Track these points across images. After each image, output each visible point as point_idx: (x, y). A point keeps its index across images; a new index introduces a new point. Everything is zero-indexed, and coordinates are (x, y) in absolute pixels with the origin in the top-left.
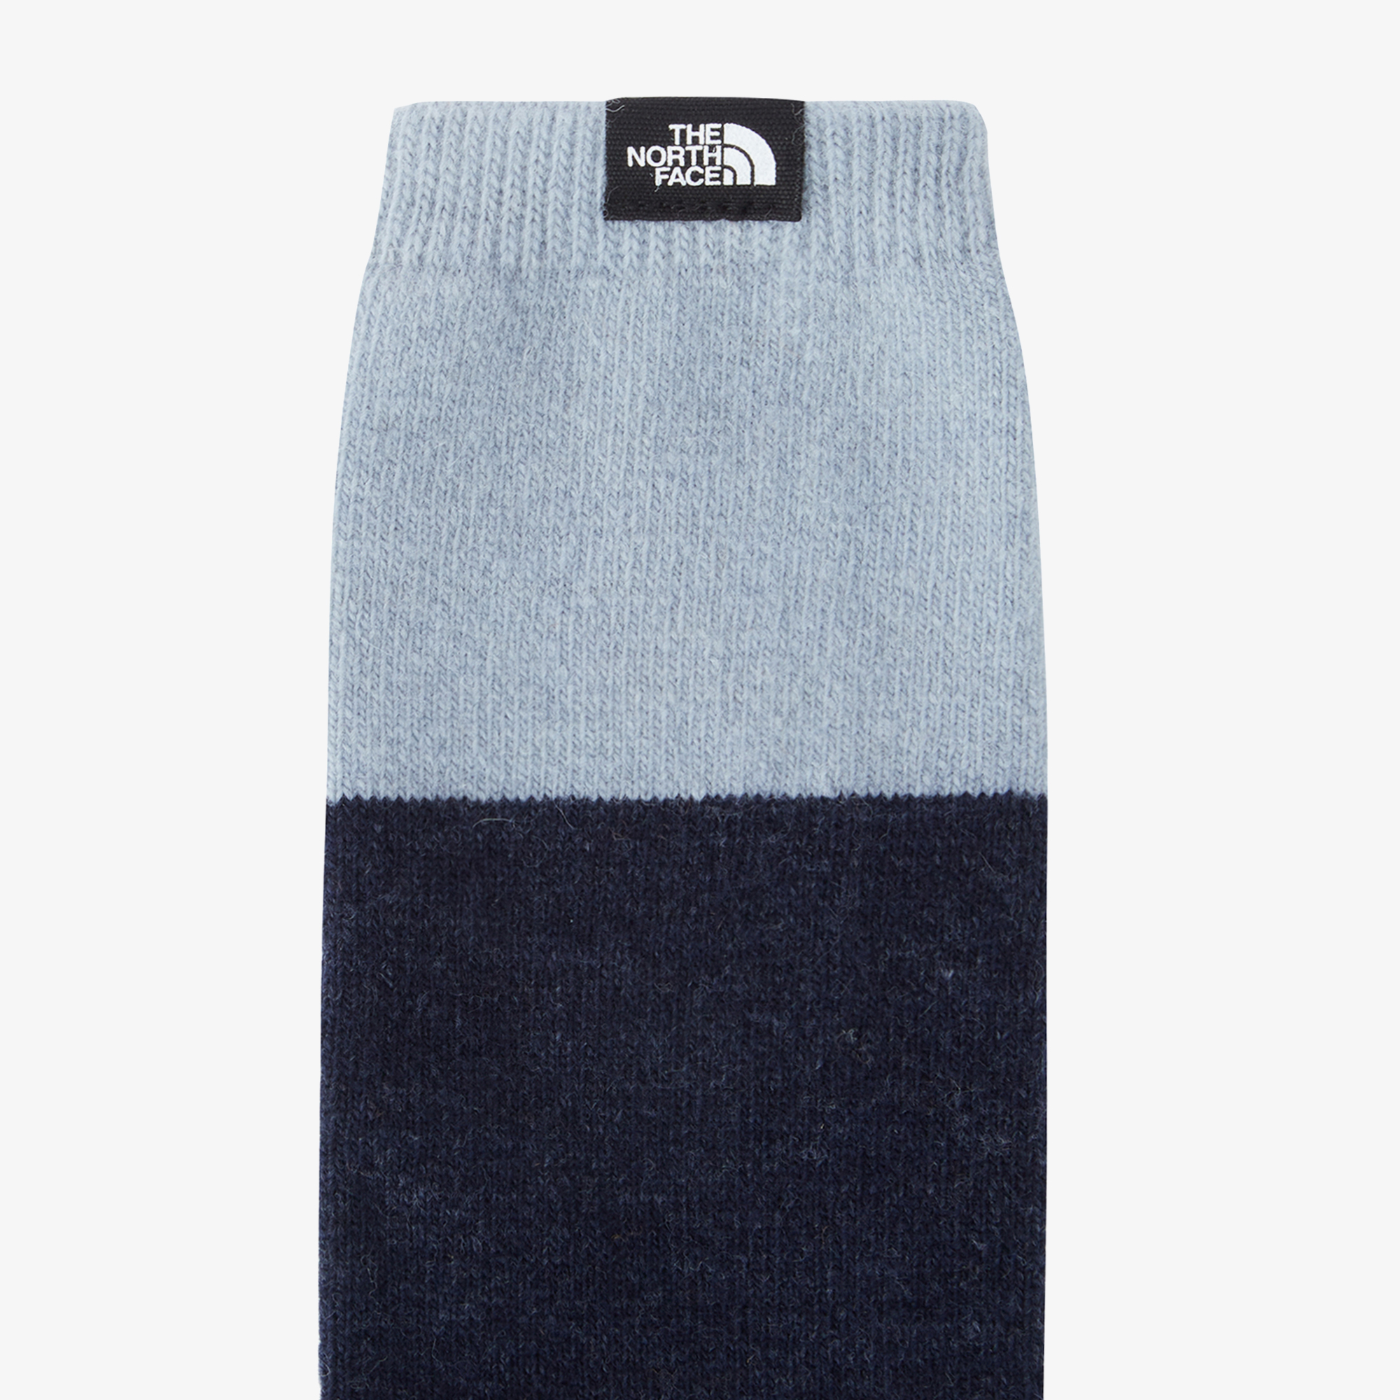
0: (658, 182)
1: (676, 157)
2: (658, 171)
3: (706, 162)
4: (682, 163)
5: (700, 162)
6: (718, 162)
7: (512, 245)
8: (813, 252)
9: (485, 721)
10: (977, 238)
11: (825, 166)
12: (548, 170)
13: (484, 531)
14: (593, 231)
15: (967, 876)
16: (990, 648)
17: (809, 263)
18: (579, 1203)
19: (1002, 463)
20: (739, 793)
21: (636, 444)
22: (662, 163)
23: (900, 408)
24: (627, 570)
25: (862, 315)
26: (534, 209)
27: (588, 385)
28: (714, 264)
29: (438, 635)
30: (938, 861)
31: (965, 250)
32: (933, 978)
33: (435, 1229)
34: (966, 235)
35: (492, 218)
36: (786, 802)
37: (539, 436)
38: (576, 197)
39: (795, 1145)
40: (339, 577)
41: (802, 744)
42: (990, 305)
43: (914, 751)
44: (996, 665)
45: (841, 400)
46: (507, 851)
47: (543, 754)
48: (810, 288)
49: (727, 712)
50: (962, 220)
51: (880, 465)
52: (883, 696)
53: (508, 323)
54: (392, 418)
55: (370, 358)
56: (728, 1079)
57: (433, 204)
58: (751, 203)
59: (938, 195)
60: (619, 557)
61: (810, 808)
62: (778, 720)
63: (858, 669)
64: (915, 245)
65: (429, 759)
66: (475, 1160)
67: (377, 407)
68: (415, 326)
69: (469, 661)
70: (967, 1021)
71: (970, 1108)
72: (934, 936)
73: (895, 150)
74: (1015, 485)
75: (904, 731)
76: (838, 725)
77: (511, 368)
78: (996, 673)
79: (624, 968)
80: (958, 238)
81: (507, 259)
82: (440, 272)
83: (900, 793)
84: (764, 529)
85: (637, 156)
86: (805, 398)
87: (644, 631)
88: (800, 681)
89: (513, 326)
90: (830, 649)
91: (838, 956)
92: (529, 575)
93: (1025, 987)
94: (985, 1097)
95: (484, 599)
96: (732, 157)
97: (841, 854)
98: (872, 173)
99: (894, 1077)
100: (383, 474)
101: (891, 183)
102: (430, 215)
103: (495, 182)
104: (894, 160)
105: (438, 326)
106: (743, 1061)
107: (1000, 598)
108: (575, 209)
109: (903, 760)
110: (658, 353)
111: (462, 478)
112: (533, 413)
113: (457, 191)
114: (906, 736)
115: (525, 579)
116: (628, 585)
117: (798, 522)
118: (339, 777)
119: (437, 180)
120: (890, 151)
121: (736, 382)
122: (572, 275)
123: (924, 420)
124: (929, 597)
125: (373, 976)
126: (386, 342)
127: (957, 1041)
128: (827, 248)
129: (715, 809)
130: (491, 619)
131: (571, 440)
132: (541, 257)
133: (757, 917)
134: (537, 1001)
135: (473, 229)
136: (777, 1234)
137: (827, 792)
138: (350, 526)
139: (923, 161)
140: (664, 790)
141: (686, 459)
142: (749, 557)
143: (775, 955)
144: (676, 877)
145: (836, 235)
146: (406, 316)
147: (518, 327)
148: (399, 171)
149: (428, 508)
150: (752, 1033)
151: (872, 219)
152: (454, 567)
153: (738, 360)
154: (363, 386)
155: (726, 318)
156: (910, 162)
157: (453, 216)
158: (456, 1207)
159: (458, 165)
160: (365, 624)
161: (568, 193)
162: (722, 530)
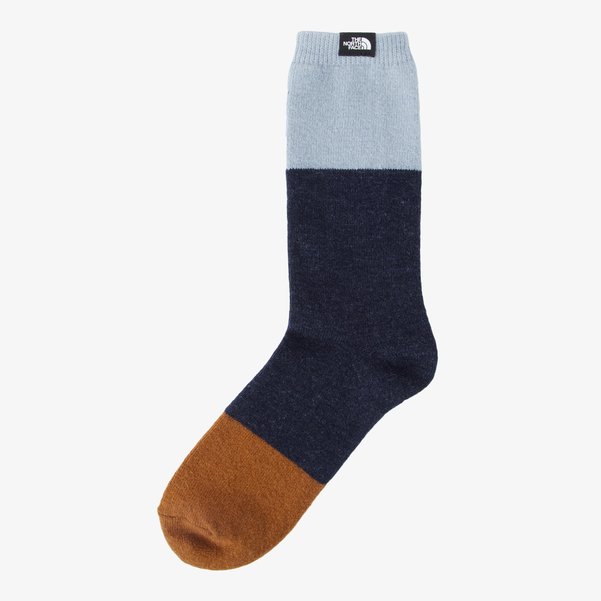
0: (349, 49)
1: (353, 44)
2: (349, 47)
3: (358, 45)
4: (354, 45)
5: (357, 45)
6: (361, 45)
7: (322, 60)
8: (377, 64)
9: (317, 154)
10: (409, 58)
11: (379, 46)
12: (329, 46)
13: (317, 117)
14: (336, 58)
15: (407, 184)
16: (411, 141)
17: (376, 65)
18: (337, 247)
19: (413, 105)
20: (364, 168)
21: (345, 100)
22: (350, 45)
23: (394, 94)
24: (344, 125)
25: (386, 75)
26: (326, 53)
27: (336, 88)
28: (360, 64)
29: (308, 137)
30: (401, 182)
31: (407, 60)
32: (400, 203)
33: (310, 252)
34: (407, 58)
35: (318, 55)
36: (373, 170)
37: (327, 98)
38: (334, 51)
39: (376, 236)
40: (289, 125)
41: (376, 159)
42: (412, 73)
43: (397, 161)
44: (412, 145)
45: (383, 92)
46: (321, 179)
47: (327, 160)
48: (376, 70)
49: (362, 153)
50: (406, 55)
51: (390, 105)
52: (391, 150)
53: (321, 75)
54: (299, 94)
55: (294, 81)
56: (364, 223)
57: (306, 51)
58: (366, 53)
59: (401, 51)
60: (342, 122)
61: (378, 172)
62: (372, 154)
63: (387, 145)
64: (397, 61)
65: (307, 161)
66: (317, 239)
67: (296, 91)
68: (303, 75)
69: (314, 142)
70: (406, 211)
71: (407, 227)
72: (401, 196)
73: (392, 43)
74: (415, 109)
75: (395, 157)
76: (383, 156)
77: (321, 84)
78: (412, 146)
79: (344, 202)
80: (405, 58)
81: (321, 63)
82: (308, 64)
83: (394, 169)
84: (369, 117)
85: (346, 44)
86: (376, 91)
87: (347, 136)
88: (376, 147)
89: (322, 76)
90: (381, 141)
91: (383, 199)
92: (325, 125)
93: (417, 205)
94: (409, 225)
95: (317, 130)
96: (363, 44)
97: (384, 180)
98: (388, 48)
99: (393, 222)
100: (297, 105)
101: (392, 50)
102: (306, 53)
103: (318, 47)
104: (392, 45)
105: (307, 75)
106: (366, 220)
107: (413, 131)
108: (333, 53)
109: (395, 162)
110: (349, 81)
111: (312, 106)
112: (326, 94)
113: (311, 49)
114: (395, 158)
115: (324, 126)
116: (344, 128)
117: (375, 115)
118: (290, 165)
119: (307, 46)
120: (391, 43)
121: (363, 88)
122: (333, 67)
123: (399, 96)
124: (400, 130)
125: (297, 203)
126: (297, 78)
127: (404, 215)
128: (379, 63)
129: (360, 172)
130: (318, 134)
131: (333, 99)
132: (327, 63)
133: (368, 192)
134: (328, 208)
135: (314, 57)
136: (373, 252)
137: (381, 169)
138: (291, 115)
139: (398, 45)
140: (350, 168)
141: (354, 103)
142: (366, 122)
143: (372, 199)
144: (353, 184)
145: (381, 60)
146: (301, 73)
147: (323, 76)
148: (300, 44)
149: (306, 112)
150: (368, 214)
151: (389, 57)
152: (311, 124)
153: (364, 83)
154: (293, 87)
155: (362, 74)
156: (395, 45)
157: (310, 54)
158: (314, 248)
159: (311, 44)
160: (294, 135)
161: (332, 50)
162: (361, 117)
